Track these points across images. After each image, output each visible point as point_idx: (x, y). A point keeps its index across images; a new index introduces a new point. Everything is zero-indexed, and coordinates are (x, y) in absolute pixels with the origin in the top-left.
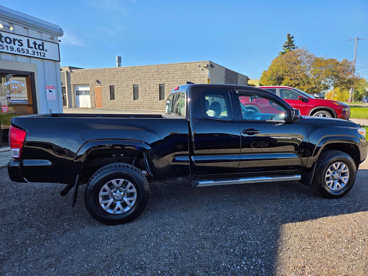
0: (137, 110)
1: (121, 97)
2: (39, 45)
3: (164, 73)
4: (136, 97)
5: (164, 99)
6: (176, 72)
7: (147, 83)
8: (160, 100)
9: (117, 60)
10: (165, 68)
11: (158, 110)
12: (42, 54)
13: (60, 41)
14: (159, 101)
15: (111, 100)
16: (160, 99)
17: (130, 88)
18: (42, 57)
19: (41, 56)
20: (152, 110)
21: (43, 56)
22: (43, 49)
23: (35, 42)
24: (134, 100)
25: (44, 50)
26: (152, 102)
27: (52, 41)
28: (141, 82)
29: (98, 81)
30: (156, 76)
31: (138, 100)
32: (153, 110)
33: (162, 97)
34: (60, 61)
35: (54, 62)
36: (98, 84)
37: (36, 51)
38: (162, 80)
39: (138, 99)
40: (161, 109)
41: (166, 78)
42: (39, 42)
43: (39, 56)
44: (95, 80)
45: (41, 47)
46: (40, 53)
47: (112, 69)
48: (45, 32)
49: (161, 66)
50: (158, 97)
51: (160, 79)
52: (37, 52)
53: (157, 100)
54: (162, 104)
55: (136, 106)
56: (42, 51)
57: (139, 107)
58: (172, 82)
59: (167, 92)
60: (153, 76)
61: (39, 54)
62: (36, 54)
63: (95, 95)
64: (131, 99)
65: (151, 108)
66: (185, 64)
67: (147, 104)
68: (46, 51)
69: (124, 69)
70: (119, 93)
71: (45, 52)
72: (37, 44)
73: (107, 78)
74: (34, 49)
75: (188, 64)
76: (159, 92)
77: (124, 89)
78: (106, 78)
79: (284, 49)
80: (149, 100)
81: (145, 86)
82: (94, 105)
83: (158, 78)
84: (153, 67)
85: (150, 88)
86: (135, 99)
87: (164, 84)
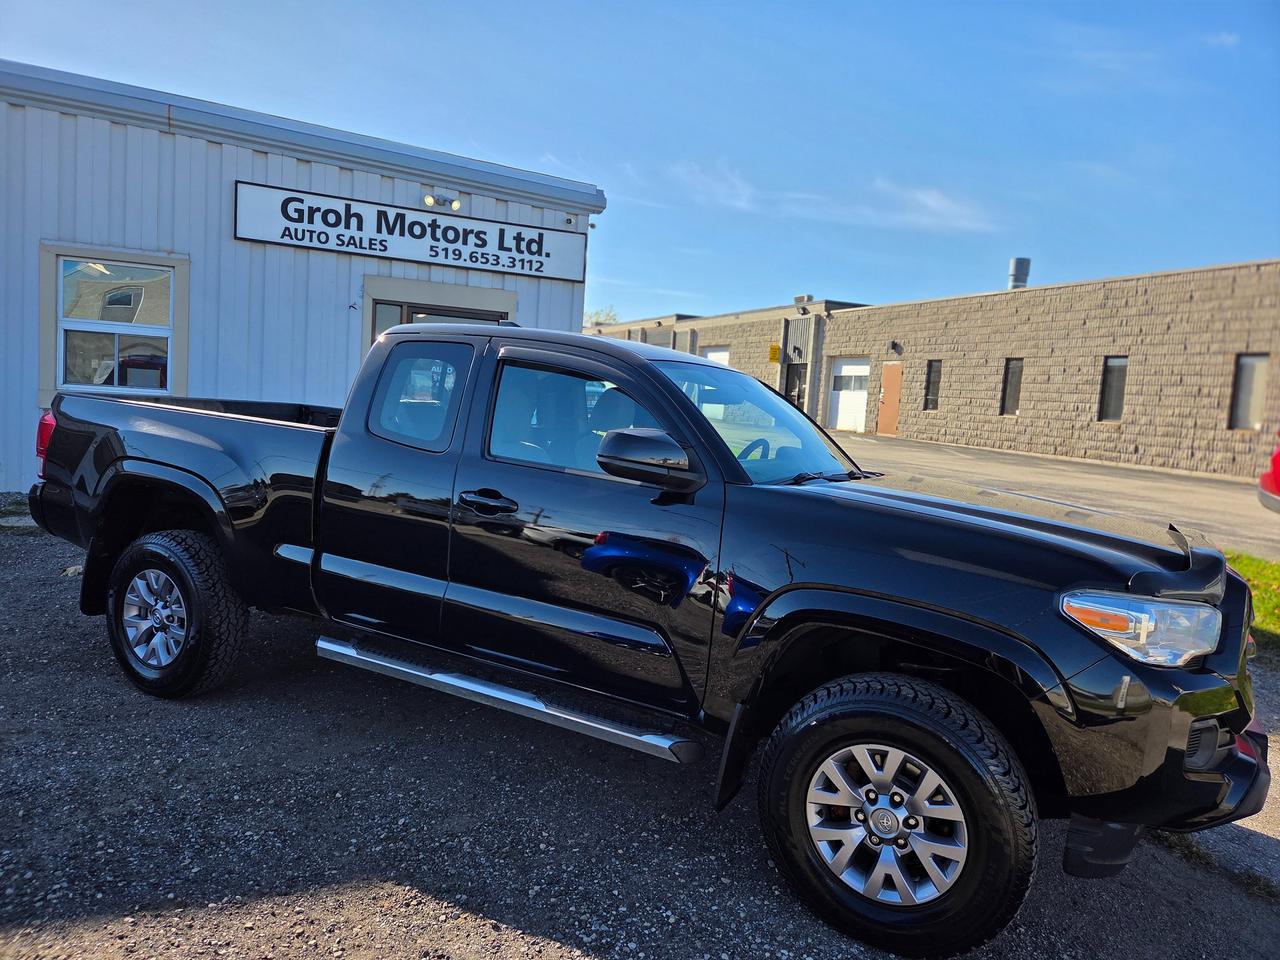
0: (1006, 451)
1: (959, 402)
2: (531, 241)
3: (1133, 311)
4: (1009, 403)
5: (1117, 415)
6: (1184, 307)
7: (1057, 353)
8: (1100, 419)
9: (1011, 269)
10: (1140, 293)
11: (1089, 461)
12: (536, 266)
13: (593, 226)
14: (1096, 425)
15: (925, 409)
16: (1102, 415)
17: (994, 369)
18: (533, 273)
19: (531, 269)
20: (1064, 458)
21: (537, 270)
22: (539, 252)
23: (519, 234)
24: (1002, 413)
25: (540, 255)
26: (1067, 424)
27: (570, 228)
28: (1036, 346)
29: (895, 346)
30: (1095, 324)
31: (1014, 413)
32: (1067, 458)
33: (1111, 409)
34: (583, 282)
35: (570, 284)
36: (896, 355)
37: (518, 256)
38: (1120, 342)
39: (1017, 412)
40: (1100, 457)
41: (1136, 330)
42: (529, 234)
43: (526, 271)
44: (888, 343)
45: (534, 247)
46: (531, 262)
47: (944, 304)
48: (554, 207)
49: (1125, 284)
50: (1095, 407)
51: (1113, 335)
52: (522, 261)
53: (1089, 419)
54: (1106, 435)
55: (1004, 436)
56: (535, 258)
57: (1014, 440)
58: (1164, 349)
59: (1135, 389)
60: (1085, 323)
61: (527, 266)
62: (518, 264)
63: (882, 390)
64: (991, 411)
65: (1059, 449)
66: (1231, 272)
67: (1046, 431)
68: (548, 255)
69: (982, 300)
70: (954, 386)
71: (543, 258)
72: (523, 239)
73: (925, 334)
74: (514, 254)
75: (1243, 271)
76: (1099, 387)
77: (972, 372)
78: (919, 334)
80: (1057, 419)
81: (1050, 362)
82: (874, 424)
83: (1103, 331)
84: (1089, 288)
85: (1065, 371)
86: (1008, 413)
87: (1126, 357)
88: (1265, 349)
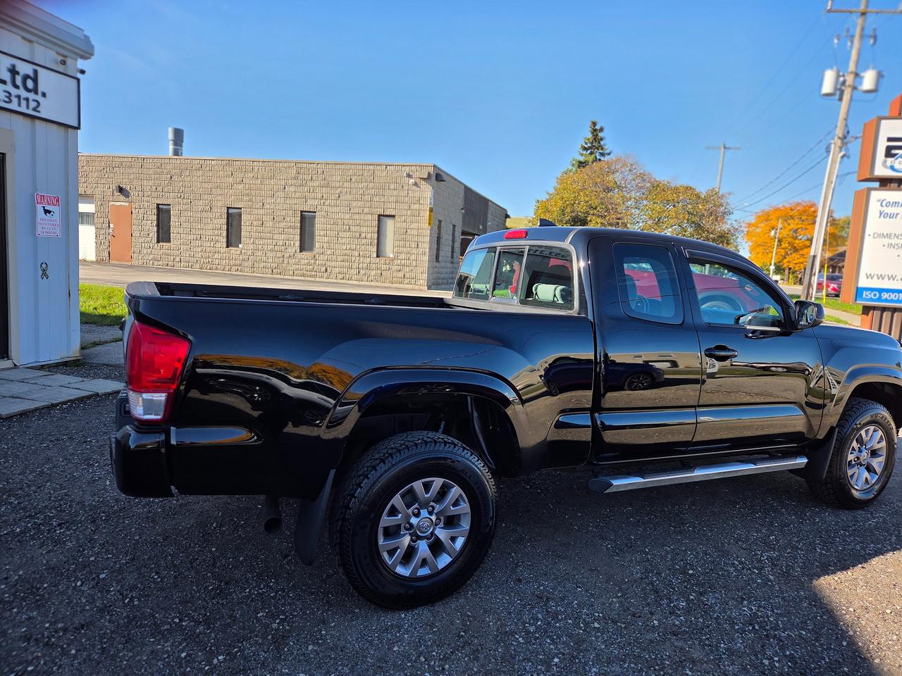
0: (234, 273)
1: (190, 237)
2: (26, 77)
3: (316, 184)
4: (233, 239)
5: (311, 249)
6: (346, 184)
7: (267, 206)
8: (301, 251)
9: (171, 136)
10: (319, 173)
11: (295, 278)
12: (33, 104)
13: (83, 72)
14: (299, 255)
15: (158, 242)
16: (302, 249)
17: (218, 215)
18: (30, 112)
19: (28, 108)
20: (278, 276)
21: (35, 109)
22: (35, 91)
23: (14, 66)
24: (227, 247)
25: (36, 93)
26: (279, 254)
27: (61, 68)
28: (250, 200)
29: (121, 190)
30: (292, 189)
31: (238, 247)
32: (282, 277)
33: (307, 245)
34: (78, 128)
35: (62, 130)
36: (122, 198)
37: (14, 92)
38: (310, 202)
39: (240, 246)
40: (304, 275)
41: (320, 196)
42: (25, 69)
43: (23, 109)
44: (114, 187)
45: (30, 84)
46: (27, 100)
47: (167, 161)
48: (43, 42)
49: (308, 166)
50: (298, 244)
51: (305, 197)
52: (19, 97)
53: (294, 251)
54: (306, 261)
55: (232, 262)
56: (31, 96)
57: (240, 265)
58: (335, 209)
59: (322, 233)
60: (285, 188)
61: (24, 103)
62: (15, 100)
63: (111, 226)
64: (219, 245)
65: (274, 271)
66: (372, 167)
67: (265, 259)
68: (44, 95)
69: (202, 162)
70: (184, 225)
71: (39, 98)
72: (18, 73)
73: (151, 183)
74: (10, 88)
75: (378, 167)
76: (299, 231)
77: (199, 215)
78: (145, 183)
79: (582, 155)
80: (272, 251)
81: (261, 212)
82: (106, 254)
83: (298, 195)
84: (286, 165)
85: (274, 219)
86: (231, 246)
87: (315, 212)
88: (393, 213)
